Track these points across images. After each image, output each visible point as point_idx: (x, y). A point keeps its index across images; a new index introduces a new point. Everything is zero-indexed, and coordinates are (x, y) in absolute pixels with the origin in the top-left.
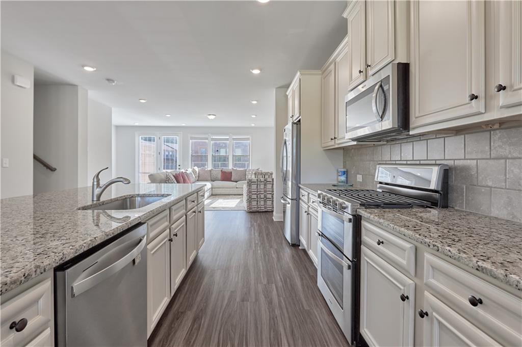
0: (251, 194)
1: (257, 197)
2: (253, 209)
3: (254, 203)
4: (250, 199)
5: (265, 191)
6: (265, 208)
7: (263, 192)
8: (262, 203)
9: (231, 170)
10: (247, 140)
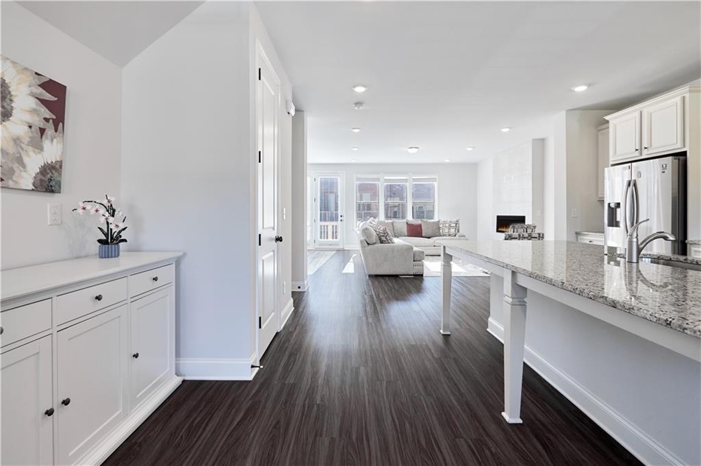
9: (421, 223)
10: (433, 181)
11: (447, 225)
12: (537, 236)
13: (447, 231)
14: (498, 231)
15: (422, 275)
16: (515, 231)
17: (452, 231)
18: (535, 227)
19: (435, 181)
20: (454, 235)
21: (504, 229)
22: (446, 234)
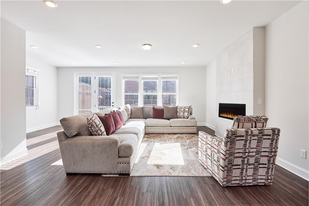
0: (232, 157)
1: (243, 161)
2: (233, 182)
3: (236, 173)
4: (230, 166)
5: (258, 152)
6: (254, 180)
7: (254, 154)
8: (250, 172)
9: (163, 107)
10: (175, 79)
11: (182, 110)
12: (271, 132)
13: (182, 114)
14: (220, 116)
15: (129, 174)
16: (241, 125)
17: (186, 114)
18: (266, 120)
19: (177, 79)
20: (187, 117)
21: (225, 115)
22: (181, 116)
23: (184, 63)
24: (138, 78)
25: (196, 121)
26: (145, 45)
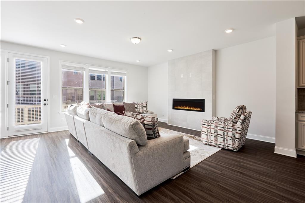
9: (123, 104)
10: (124, 75)
17: (145, 109)
19: (126, 75)
20: (146, 112)
21: (181, 107)
22: (140, 112)
23: (138, 61)
24: (84, 69)
25: (155, 115)
26: (136, 38)
